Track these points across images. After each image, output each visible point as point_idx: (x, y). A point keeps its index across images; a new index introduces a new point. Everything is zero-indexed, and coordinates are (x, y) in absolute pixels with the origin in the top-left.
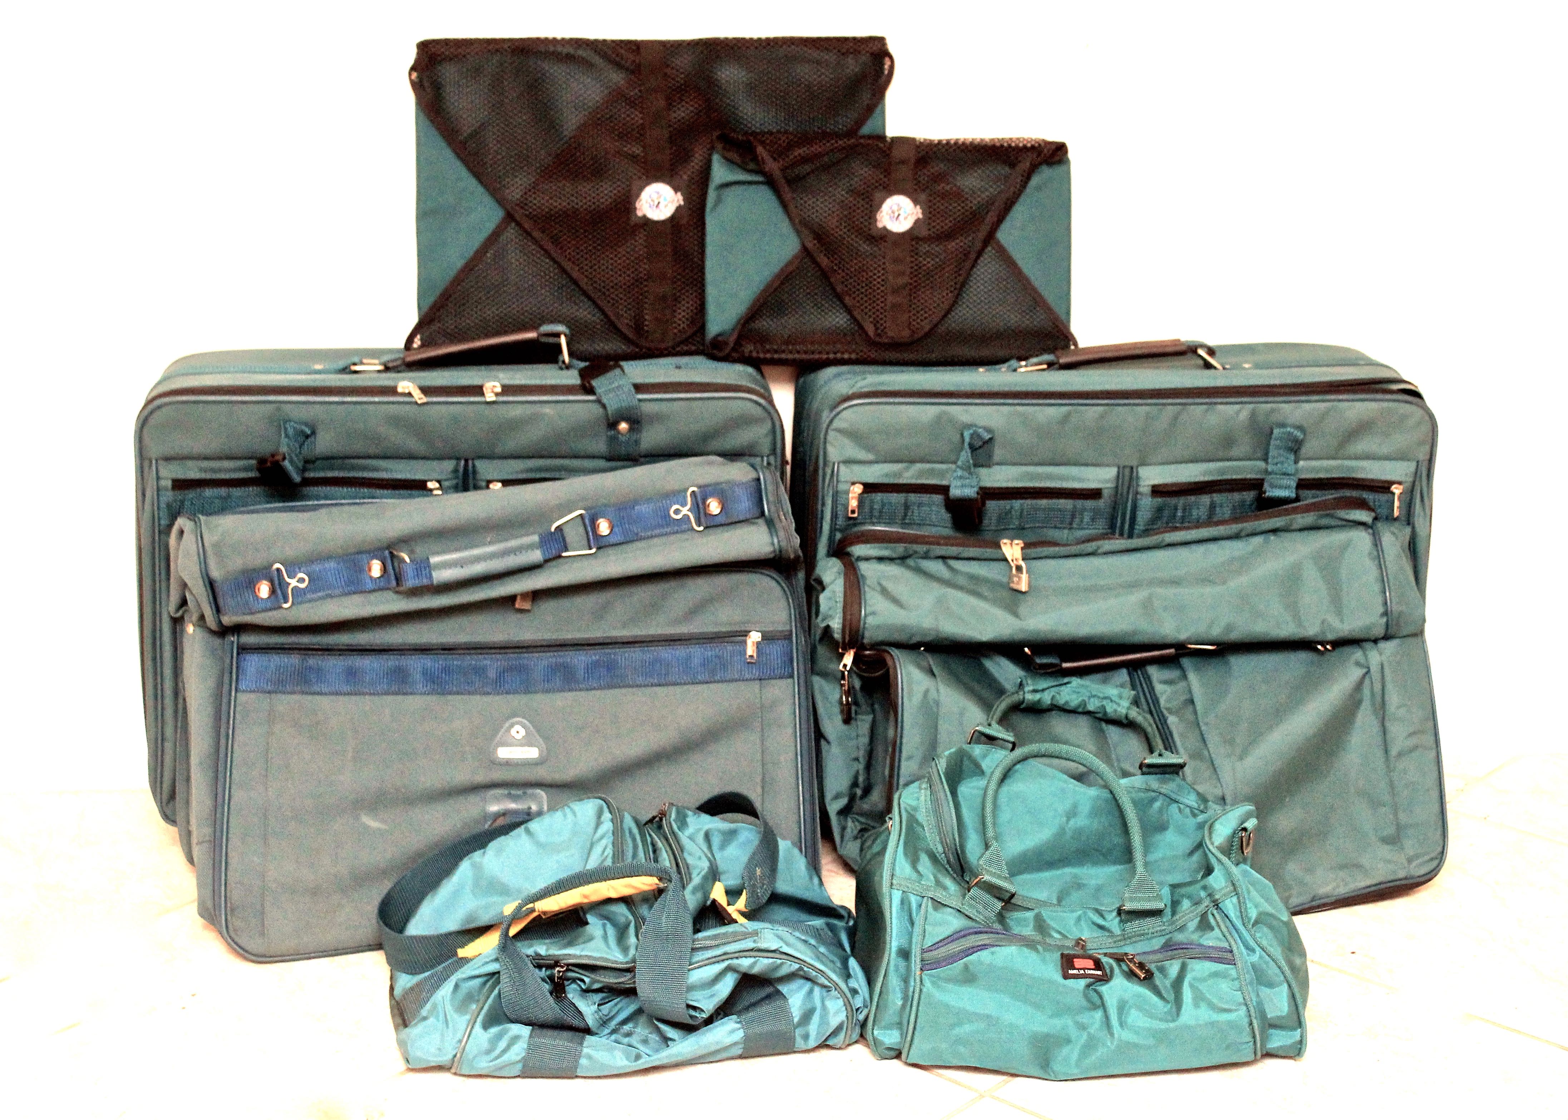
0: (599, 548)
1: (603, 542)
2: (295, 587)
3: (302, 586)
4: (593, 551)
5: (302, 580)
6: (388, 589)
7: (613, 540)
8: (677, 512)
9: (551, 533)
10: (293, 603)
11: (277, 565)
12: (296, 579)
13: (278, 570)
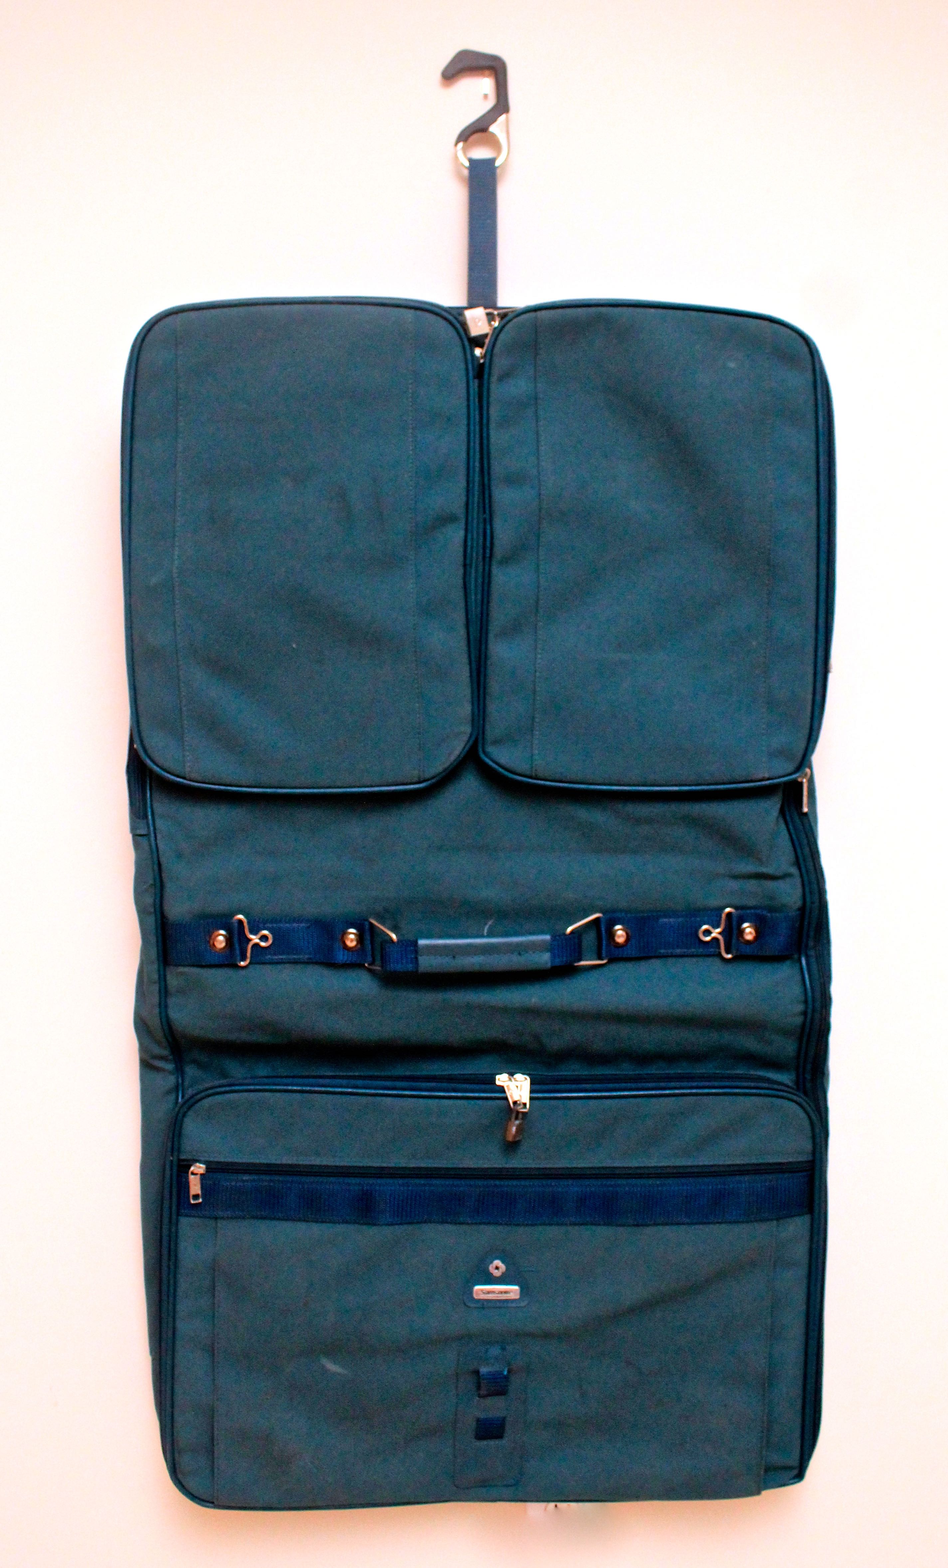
0: (612, 961)
1: (617, 953)
2: (257, 945)
3: (263, 944)
4: (604, 962)
5: (264, 938)
6: (361, 966)
7: (630, 952)
8: (707, 932)
9: (564, 934)
10: (250, 963)
11: (240, 917)
12: (259, 936)
13: (240, 922)
